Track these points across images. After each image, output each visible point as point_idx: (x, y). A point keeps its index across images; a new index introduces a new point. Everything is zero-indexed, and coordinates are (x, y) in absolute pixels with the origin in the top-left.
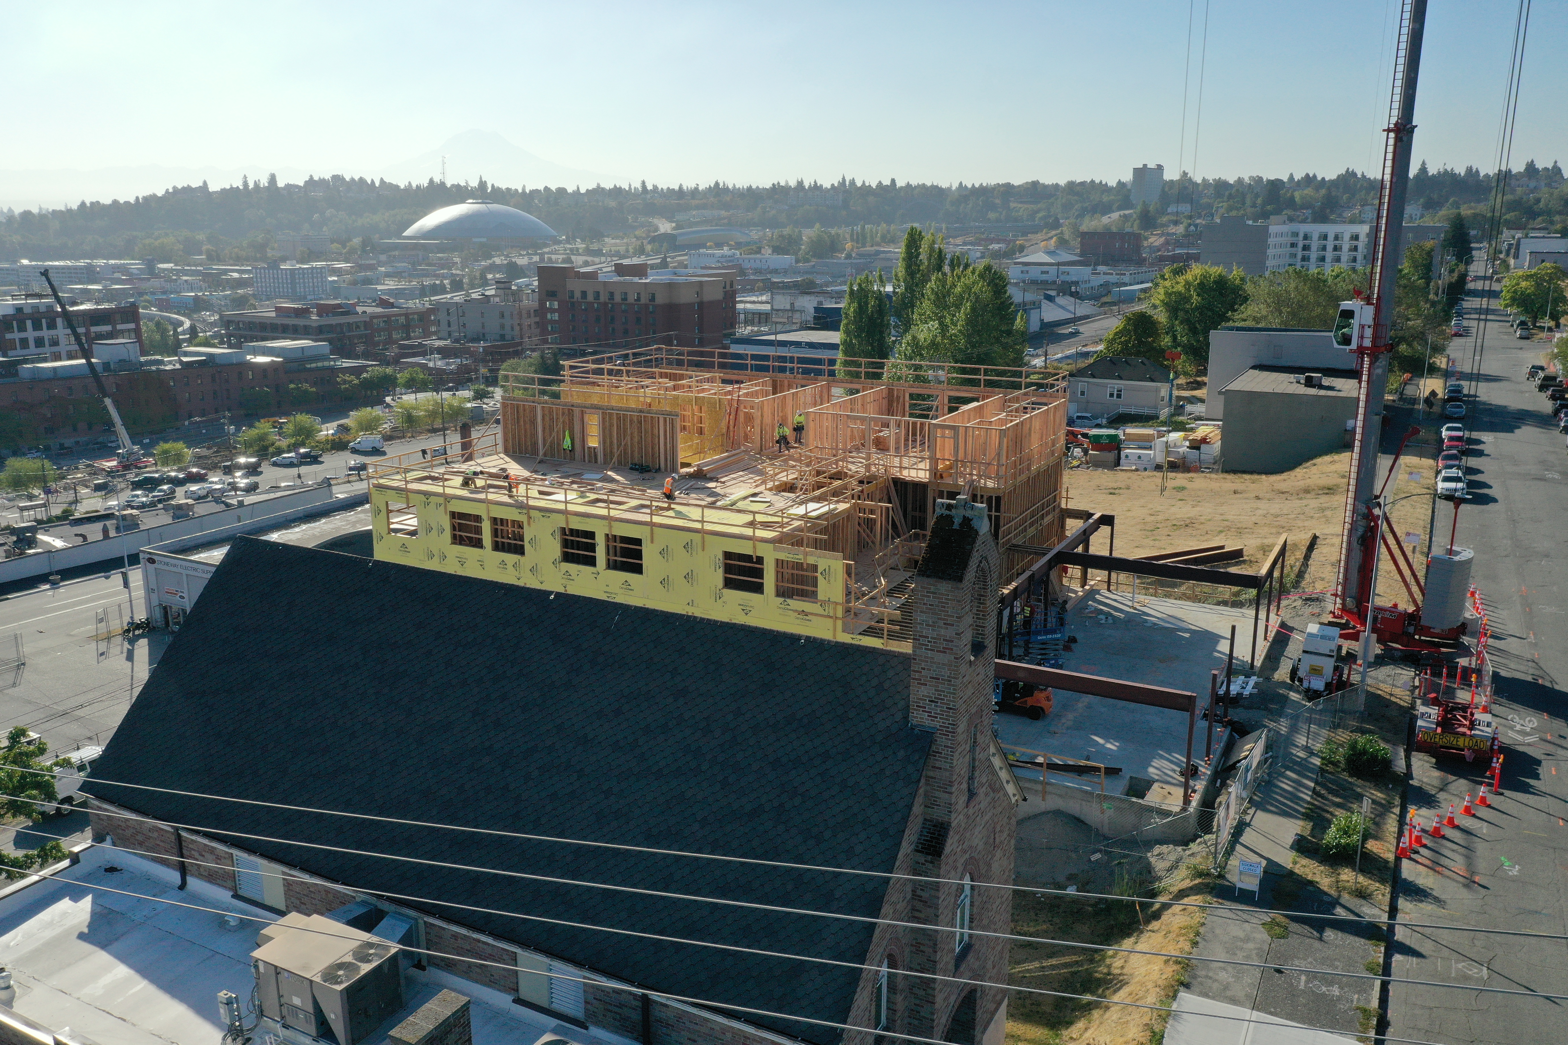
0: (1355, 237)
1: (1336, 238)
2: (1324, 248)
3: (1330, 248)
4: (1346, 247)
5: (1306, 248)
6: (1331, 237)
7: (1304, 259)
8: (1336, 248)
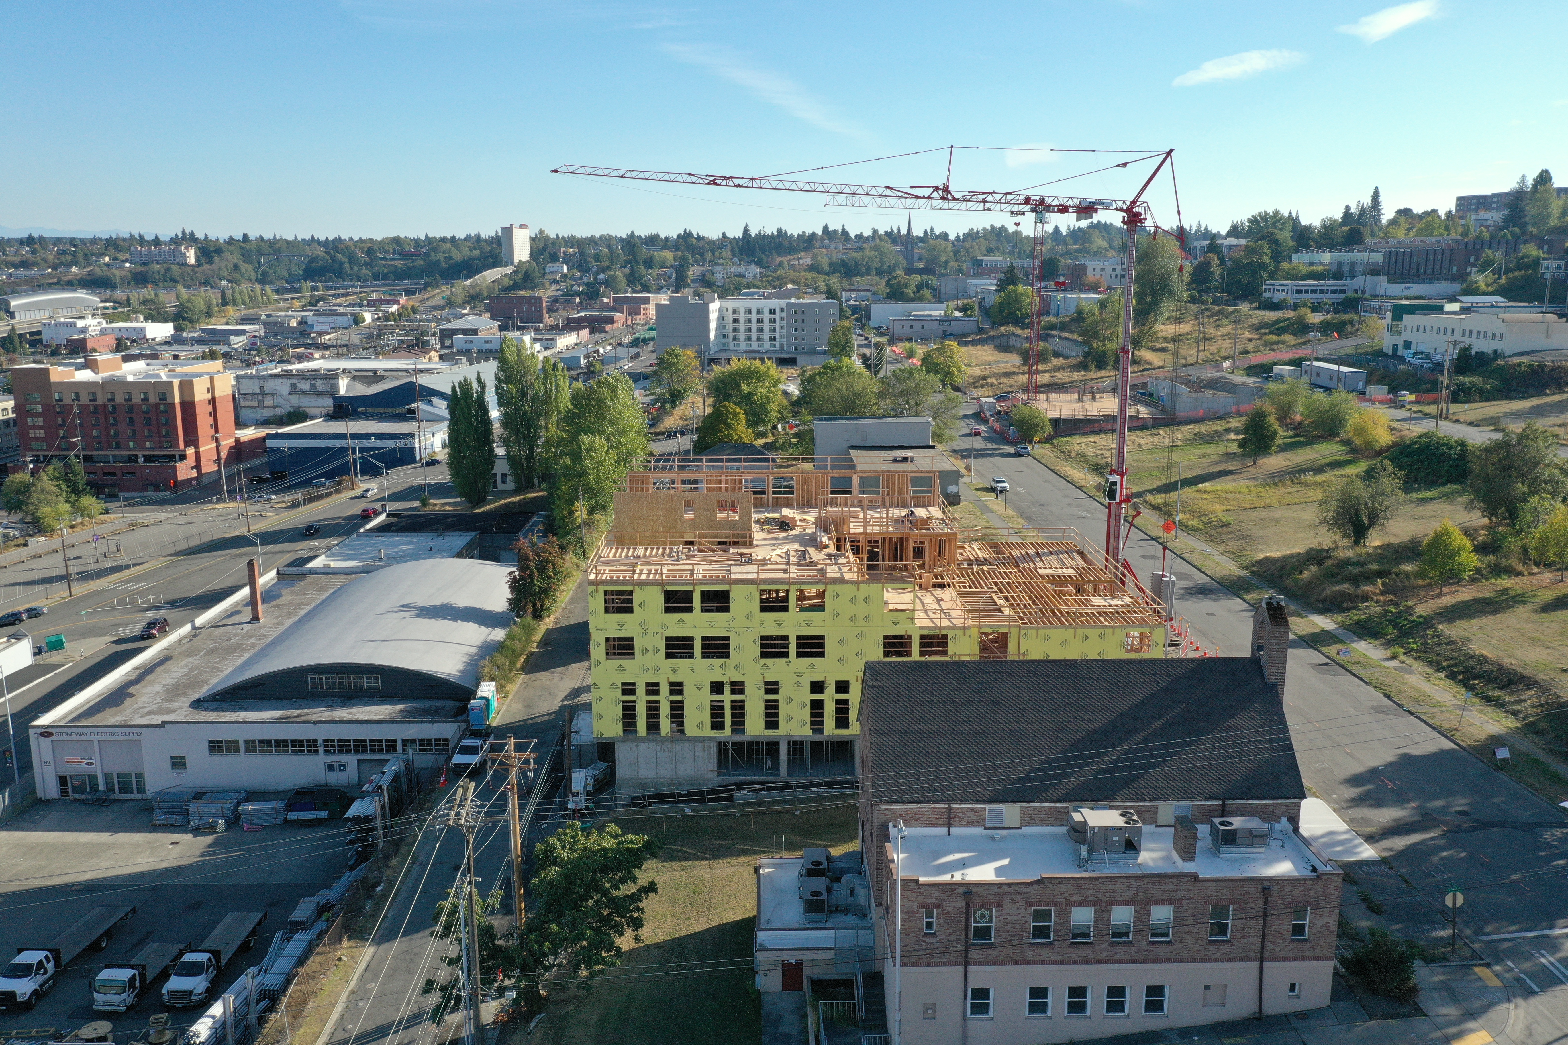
0: (773, 312)
1: (759, 312)
2: (750, 321)
3: (754, 320)
4: (766, 320)
5: (736, 321)
6: (754, 312)
7: (735, 330)
8: (760, 321)
